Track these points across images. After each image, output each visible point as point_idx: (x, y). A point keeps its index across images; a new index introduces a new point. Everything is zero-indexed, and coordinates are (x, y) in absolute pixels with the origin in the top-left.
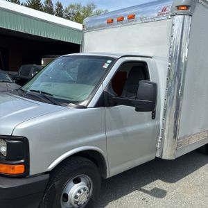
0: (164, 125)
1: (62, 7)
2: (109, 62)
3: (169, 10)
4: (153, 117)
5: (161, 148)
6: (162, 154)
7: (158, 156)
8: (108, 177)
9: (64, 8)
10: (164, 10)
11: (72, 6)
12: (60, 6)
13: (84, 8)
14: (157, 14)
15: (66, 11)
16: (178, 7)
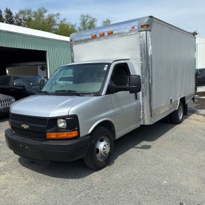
0: (143, 103)
1: (11, 14)
2: (107, 66)
3: (136, 27)
4: (136, 98)
5: (143, 118)
6: (144, 122)
7: (142, 124)
8: (117, 138)
9: (14, 14)
10: (133, 28)
11: (22, 12)
12: (9, 12)
13: (35, 13)
14: (128, 31)
15: (17, 17)
16: (142, 26)
